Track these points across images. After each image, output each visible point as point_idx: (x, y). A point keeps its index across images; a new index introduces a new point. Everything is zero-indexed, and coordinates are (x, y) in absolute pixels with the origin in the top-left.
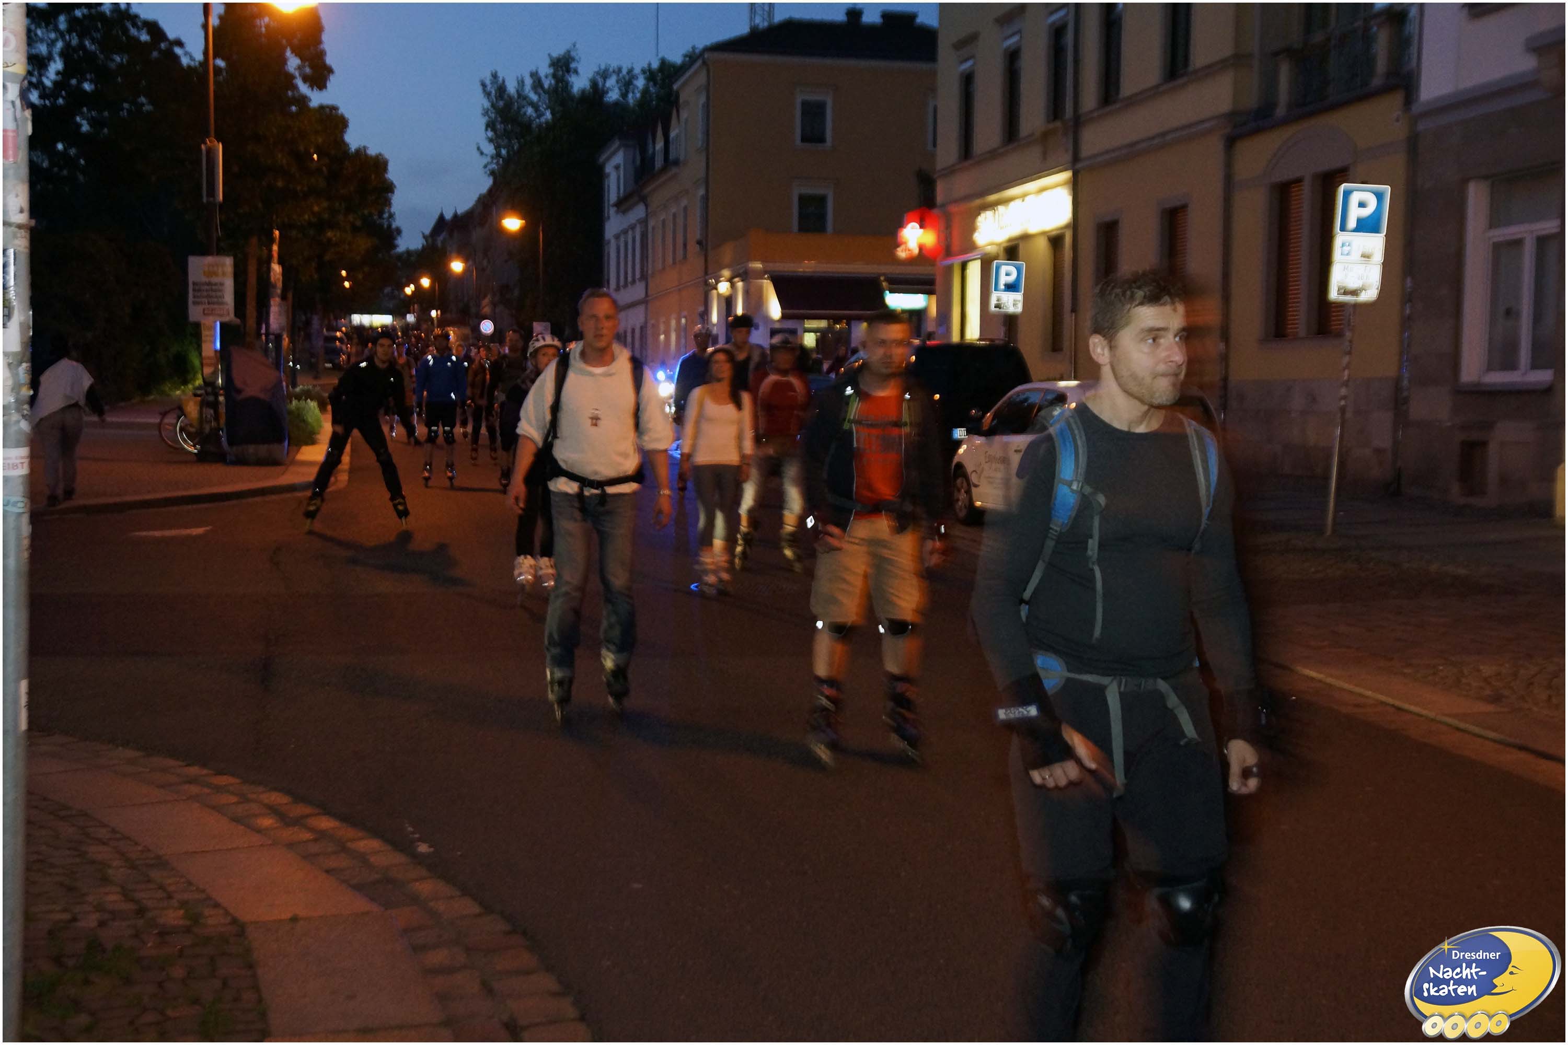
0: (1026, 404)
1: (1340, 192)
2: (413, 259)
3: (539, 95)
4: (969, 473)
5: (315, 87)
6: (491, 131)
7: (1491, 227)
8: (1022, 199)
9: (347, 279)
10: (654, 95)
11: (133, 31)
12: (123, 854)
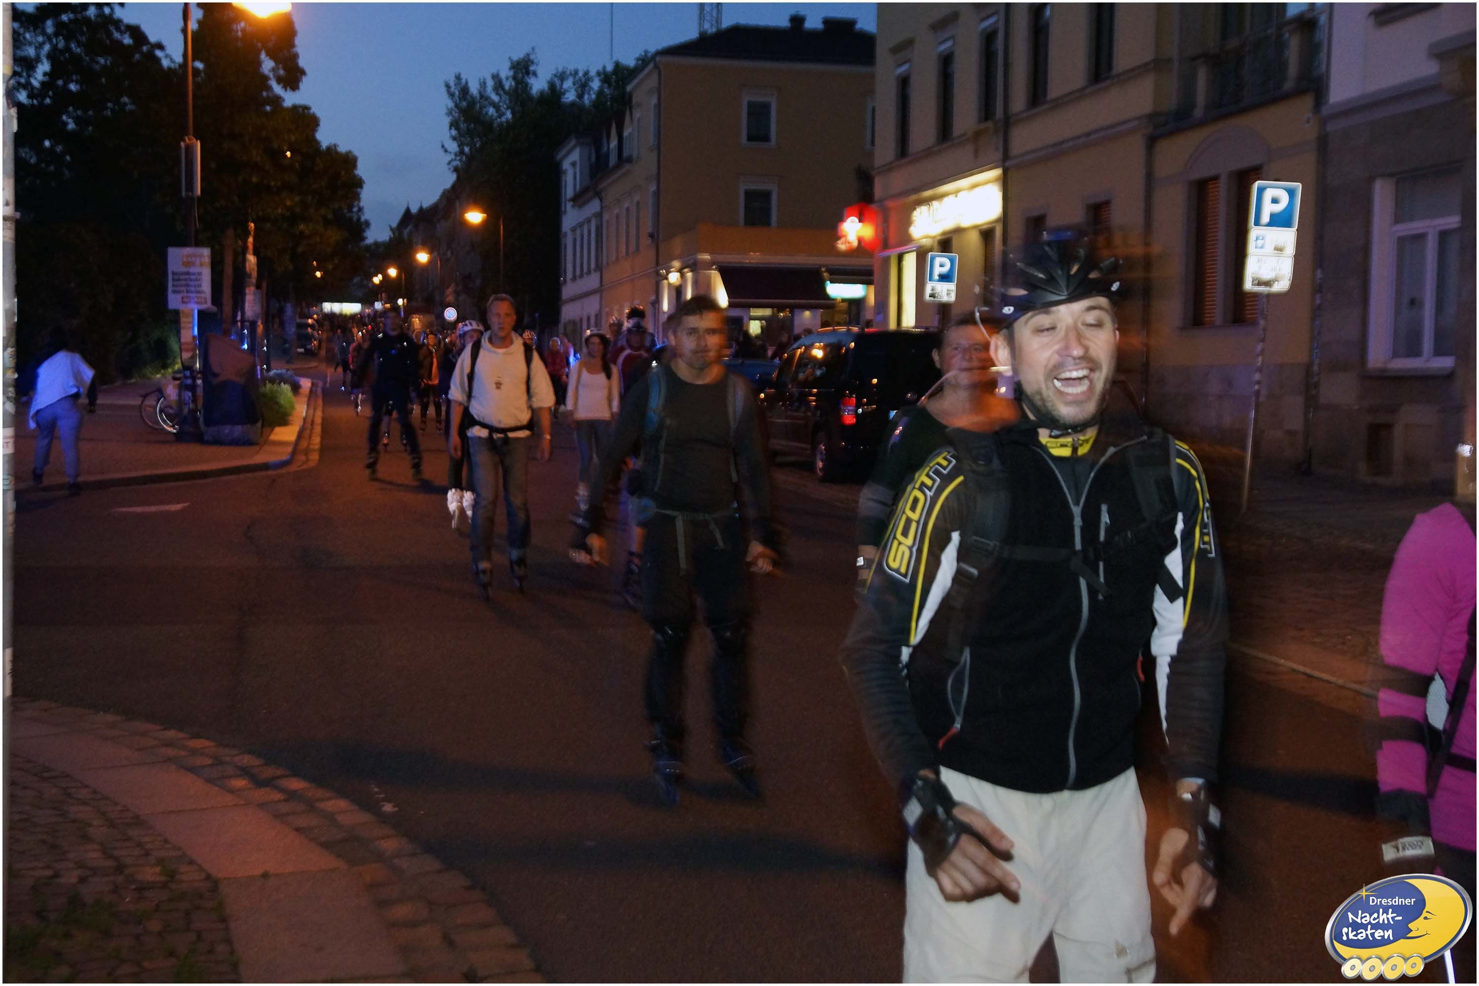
1: (1255, 189)
2: (380, 250)
3: (500, 96)
5: (288, 88)
6: (455, 129)
7: (1395, 223)
8: (955, 195)
9: (318, 269)
10: (609, 96)
11: (117, 35)
12: (103, 814)
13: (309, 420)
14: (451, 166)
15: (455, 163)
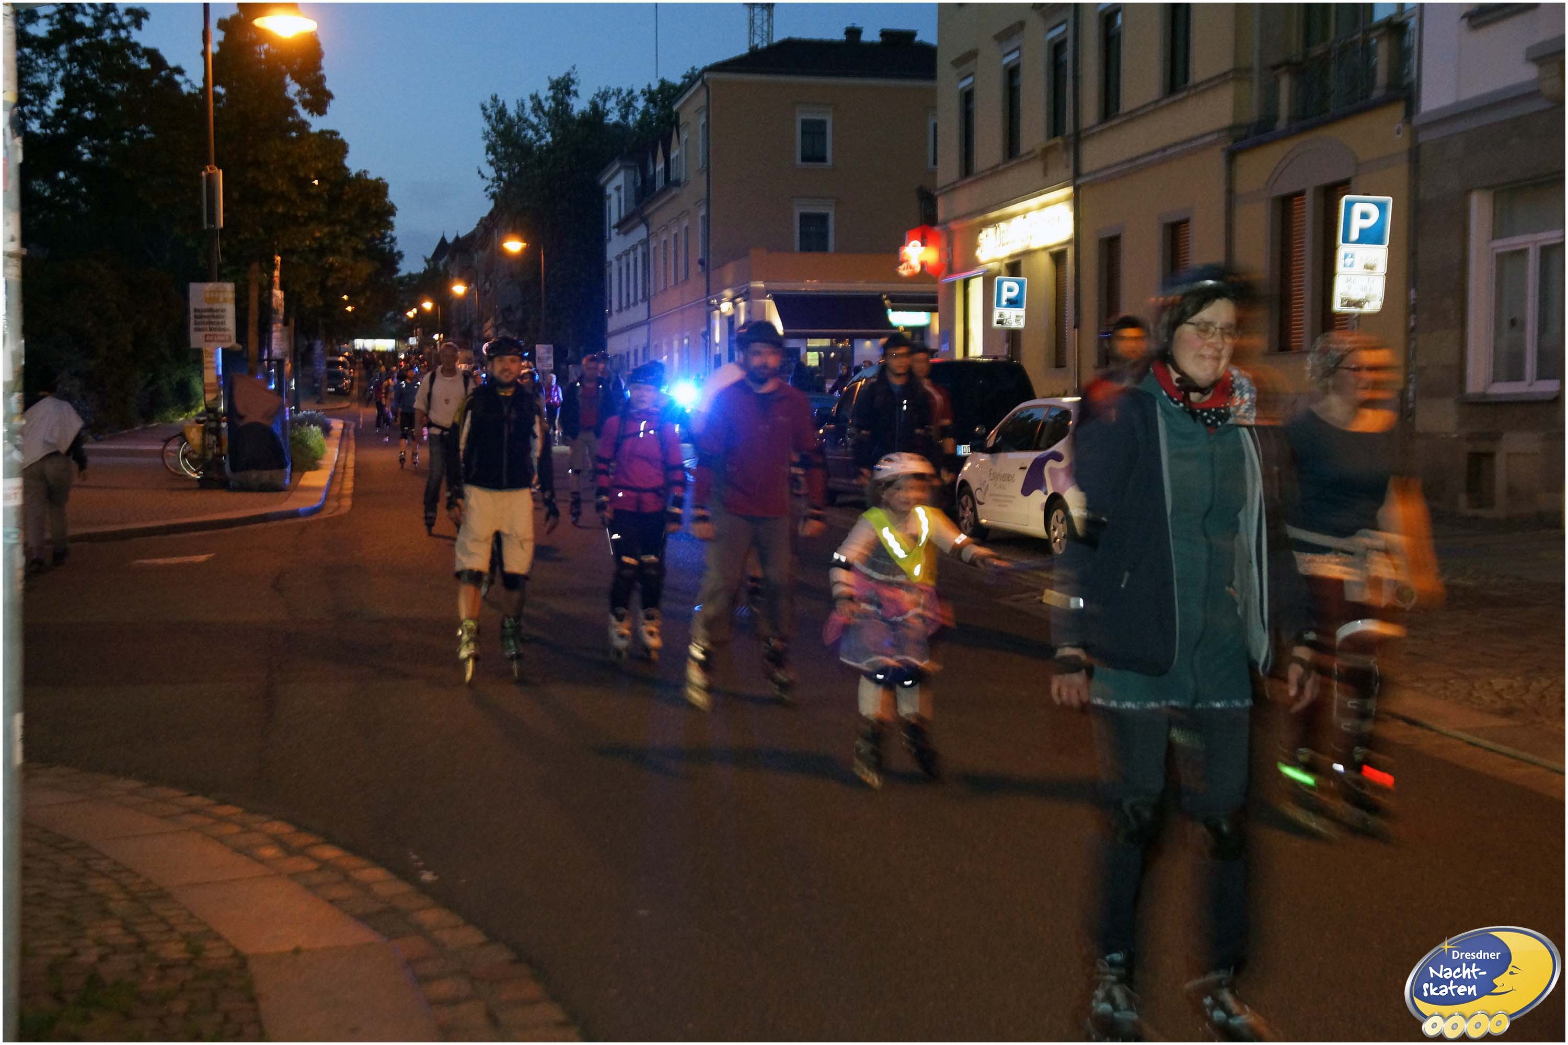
0: (1030, 421)
1: (1343, 203)
2: (415, 282)
3: (540, 118)
4: (974, 491)
5: (315, 113)
6: (492, 154)
7: (1493, 239)
8: (1023, 216)
9: (349, 303)
10: (655, 117)
11: (134, 60)
12: (125, 887)
13: (341, 463)
14: (487, 193)
15: (492, 190)
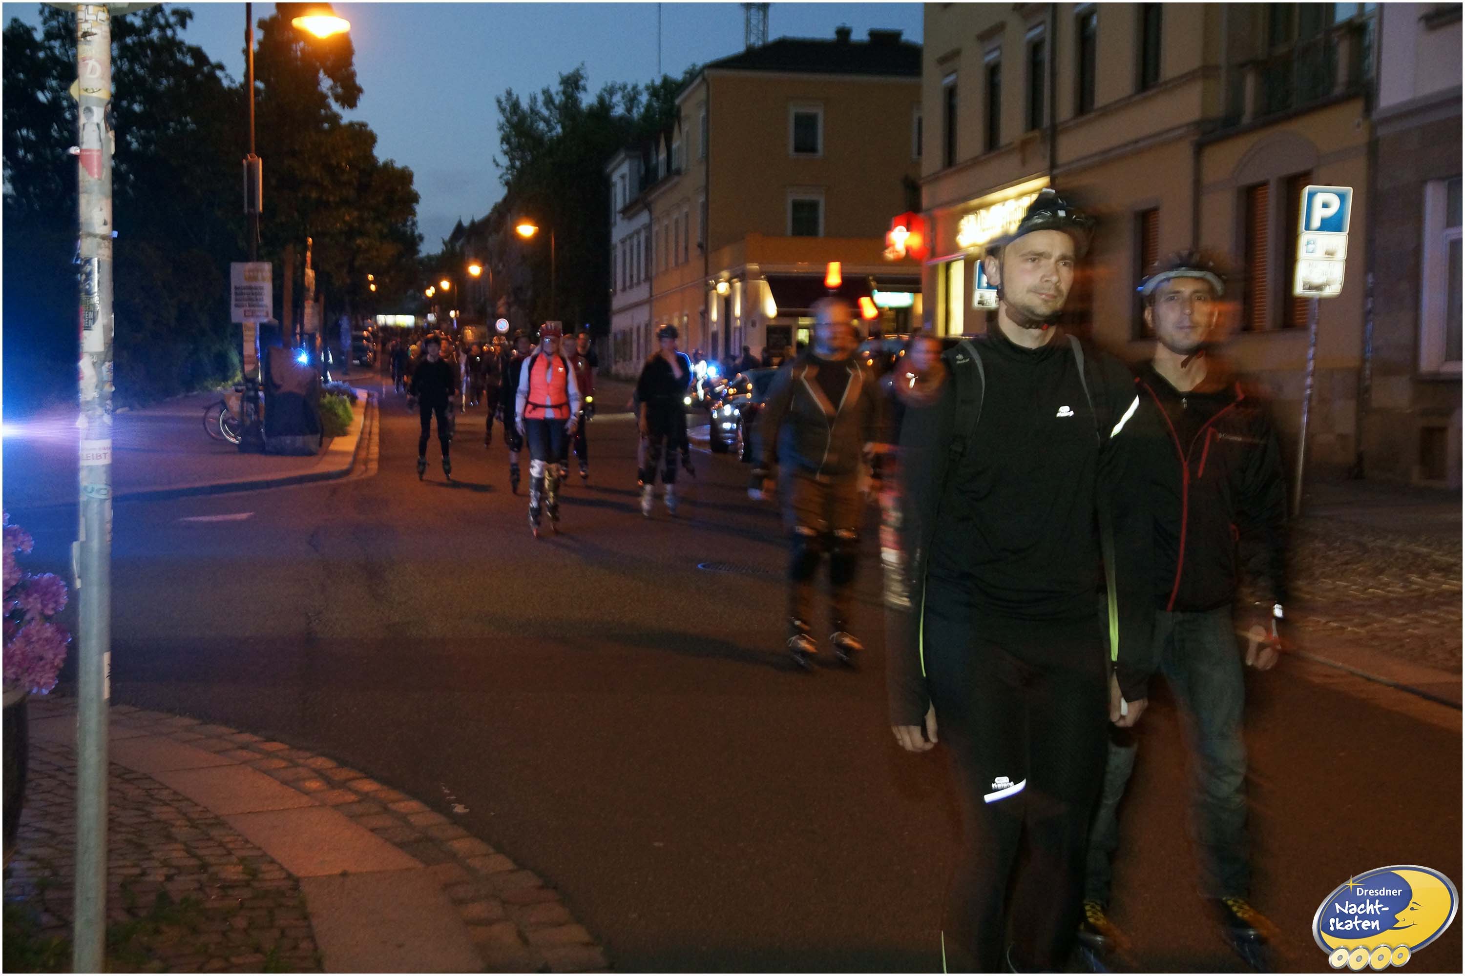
1: (1305, 194)
2: (433, 263)
3: (551, 111)
5: (346, 106)
6: (506, 144)
7: (1444, 228)
8: (1001, 203)
9: (373, 282)
10: (657, 110)
11: (179, 56)
12: (185, 814)
13: (367, 430)
14: (501, 180)
15: (505, 177)
